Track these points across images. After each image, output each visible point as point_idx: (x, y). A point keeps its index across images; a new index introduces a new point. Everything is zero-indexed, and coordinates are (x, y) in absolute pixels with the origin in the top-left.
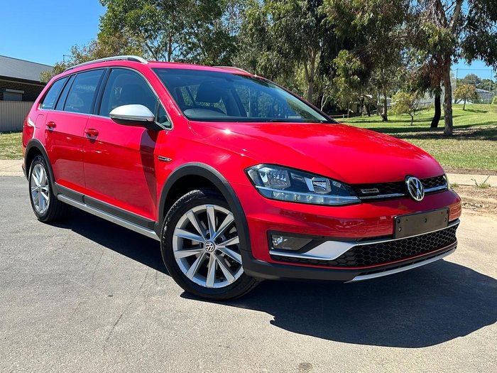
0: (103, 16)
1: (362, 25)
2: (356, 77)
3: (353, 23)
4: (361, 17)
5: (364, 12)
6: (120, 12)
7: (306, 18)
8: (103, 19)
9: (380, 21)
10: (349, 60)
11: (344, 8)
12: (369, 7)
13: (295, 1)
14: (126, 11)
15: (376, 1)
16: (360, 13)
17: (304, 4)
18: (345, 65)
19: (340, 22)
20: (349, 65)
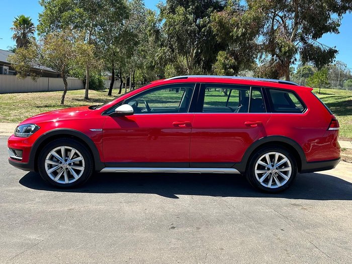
0: (41, 13)
1: (237, 36)
2: (232, 70)
3: (231, 34)
4: (237, 31)
5: (238, 28)
6: (56, 12)
7: (191, 27)
8: (41, 15)
9: (249, 34)
10: (226, 58)
11: (225, 23)
12: (241, 24)
13: (185, 14)
14: (61, 11)
15: (246, 21)
16: (236, 28)
17: (191, 17)
18: (224, 61)
19: (221, 32)
20: (227, 62)
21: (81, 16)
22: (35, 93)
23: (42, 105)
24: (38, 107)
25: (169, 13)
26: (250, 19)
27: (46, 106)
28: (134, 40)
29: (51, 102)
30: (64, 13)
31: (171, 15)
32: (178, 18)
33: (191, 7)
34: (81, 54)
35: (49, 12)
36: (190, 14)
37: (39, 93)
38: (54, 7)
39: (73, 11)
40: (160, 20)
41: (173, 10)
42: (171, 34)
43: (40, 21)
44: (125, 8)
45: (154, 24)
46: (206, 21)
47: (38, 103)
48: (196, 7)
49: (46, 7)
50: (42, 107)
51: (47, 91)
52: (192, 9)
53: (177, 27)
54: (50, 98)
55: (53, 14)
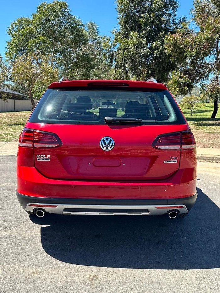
0: (9, 41)
1: (191, 56)
2: (186, 88)
3: (185, 54)
4: (190, 51)
5: (192, 48)
6: (23, 40)
8: (8, 44)
10: (180, 77)
11: (179, 44)
12: (195, 45)
13: (138, 38)
14: (26, 39)
15: (200, 41)
16: (190, 48)
17: (144, 41)
18: (179, 80)
19: (175, 53)
20: (181, 80)
21: (45, 42)
22: (4, 113)
23: (12, 123)
24: (9, 125)
25: (123, 38)
26: (204, 39)
27: (16, 124)
28: (90, 64)
29: (19, 120)
30: (30, 41)
31: (126, 40)
32: (132, 41)
33: (144, 31)
34: (47, 76)
35: (16, 40)
36: (143, 38)
37: (7, 113)
38: (20, 35)
39: (37, 38)
40: (115, 45)
41: (126, 35)
42: (125, 57)
43: (8, 48)
44: (83, 35)
45: (109, 49)
46: (158, 44)
47: (9, 122)
48: (148, 32)
49: (13, 36)
50: (13, 125)
51: (13, 112)
52: (145, 33)
53: (131, 50)
54: (17, 117)
55: (19, 42)
